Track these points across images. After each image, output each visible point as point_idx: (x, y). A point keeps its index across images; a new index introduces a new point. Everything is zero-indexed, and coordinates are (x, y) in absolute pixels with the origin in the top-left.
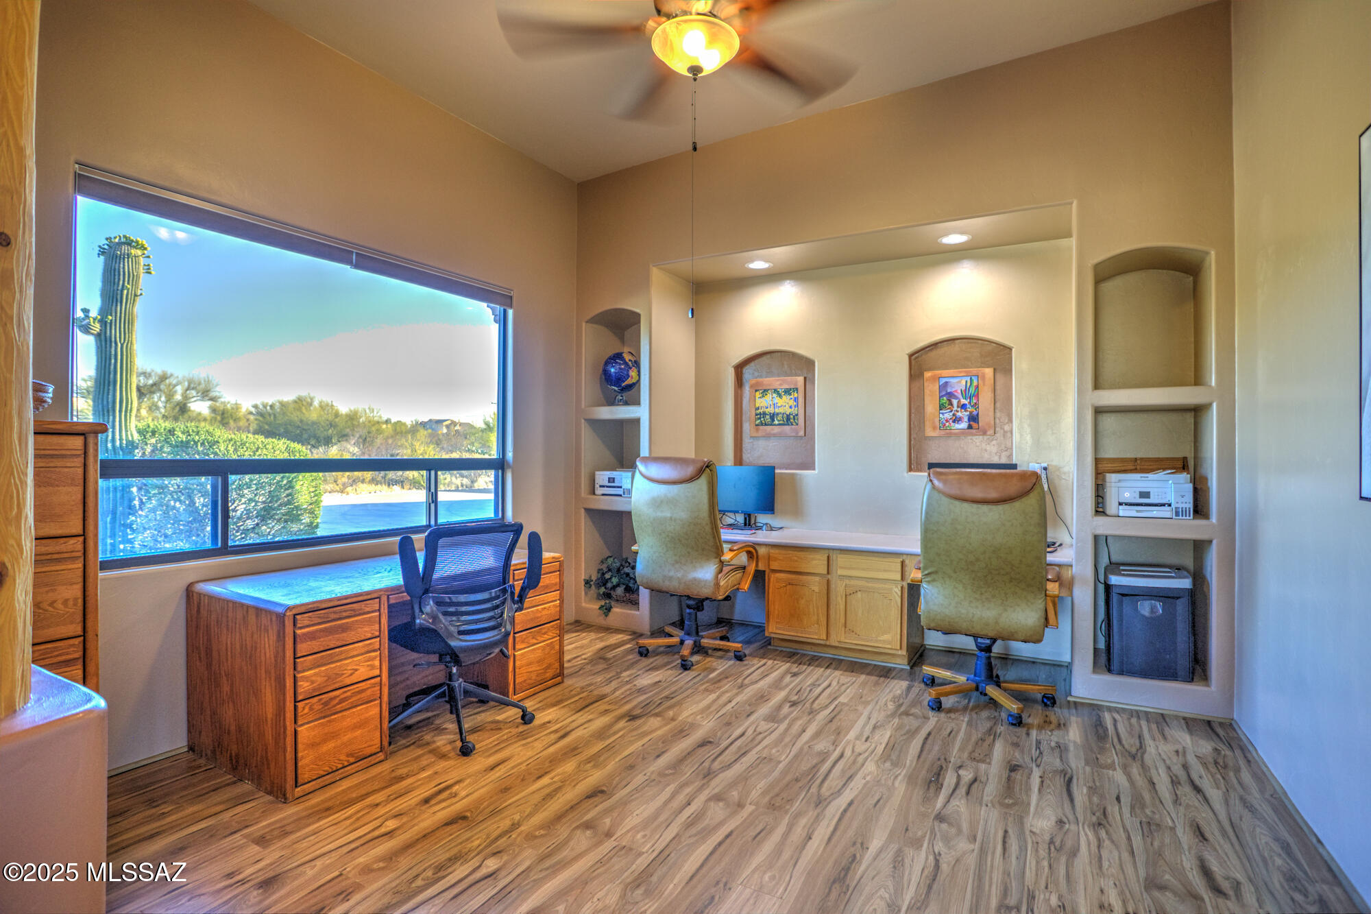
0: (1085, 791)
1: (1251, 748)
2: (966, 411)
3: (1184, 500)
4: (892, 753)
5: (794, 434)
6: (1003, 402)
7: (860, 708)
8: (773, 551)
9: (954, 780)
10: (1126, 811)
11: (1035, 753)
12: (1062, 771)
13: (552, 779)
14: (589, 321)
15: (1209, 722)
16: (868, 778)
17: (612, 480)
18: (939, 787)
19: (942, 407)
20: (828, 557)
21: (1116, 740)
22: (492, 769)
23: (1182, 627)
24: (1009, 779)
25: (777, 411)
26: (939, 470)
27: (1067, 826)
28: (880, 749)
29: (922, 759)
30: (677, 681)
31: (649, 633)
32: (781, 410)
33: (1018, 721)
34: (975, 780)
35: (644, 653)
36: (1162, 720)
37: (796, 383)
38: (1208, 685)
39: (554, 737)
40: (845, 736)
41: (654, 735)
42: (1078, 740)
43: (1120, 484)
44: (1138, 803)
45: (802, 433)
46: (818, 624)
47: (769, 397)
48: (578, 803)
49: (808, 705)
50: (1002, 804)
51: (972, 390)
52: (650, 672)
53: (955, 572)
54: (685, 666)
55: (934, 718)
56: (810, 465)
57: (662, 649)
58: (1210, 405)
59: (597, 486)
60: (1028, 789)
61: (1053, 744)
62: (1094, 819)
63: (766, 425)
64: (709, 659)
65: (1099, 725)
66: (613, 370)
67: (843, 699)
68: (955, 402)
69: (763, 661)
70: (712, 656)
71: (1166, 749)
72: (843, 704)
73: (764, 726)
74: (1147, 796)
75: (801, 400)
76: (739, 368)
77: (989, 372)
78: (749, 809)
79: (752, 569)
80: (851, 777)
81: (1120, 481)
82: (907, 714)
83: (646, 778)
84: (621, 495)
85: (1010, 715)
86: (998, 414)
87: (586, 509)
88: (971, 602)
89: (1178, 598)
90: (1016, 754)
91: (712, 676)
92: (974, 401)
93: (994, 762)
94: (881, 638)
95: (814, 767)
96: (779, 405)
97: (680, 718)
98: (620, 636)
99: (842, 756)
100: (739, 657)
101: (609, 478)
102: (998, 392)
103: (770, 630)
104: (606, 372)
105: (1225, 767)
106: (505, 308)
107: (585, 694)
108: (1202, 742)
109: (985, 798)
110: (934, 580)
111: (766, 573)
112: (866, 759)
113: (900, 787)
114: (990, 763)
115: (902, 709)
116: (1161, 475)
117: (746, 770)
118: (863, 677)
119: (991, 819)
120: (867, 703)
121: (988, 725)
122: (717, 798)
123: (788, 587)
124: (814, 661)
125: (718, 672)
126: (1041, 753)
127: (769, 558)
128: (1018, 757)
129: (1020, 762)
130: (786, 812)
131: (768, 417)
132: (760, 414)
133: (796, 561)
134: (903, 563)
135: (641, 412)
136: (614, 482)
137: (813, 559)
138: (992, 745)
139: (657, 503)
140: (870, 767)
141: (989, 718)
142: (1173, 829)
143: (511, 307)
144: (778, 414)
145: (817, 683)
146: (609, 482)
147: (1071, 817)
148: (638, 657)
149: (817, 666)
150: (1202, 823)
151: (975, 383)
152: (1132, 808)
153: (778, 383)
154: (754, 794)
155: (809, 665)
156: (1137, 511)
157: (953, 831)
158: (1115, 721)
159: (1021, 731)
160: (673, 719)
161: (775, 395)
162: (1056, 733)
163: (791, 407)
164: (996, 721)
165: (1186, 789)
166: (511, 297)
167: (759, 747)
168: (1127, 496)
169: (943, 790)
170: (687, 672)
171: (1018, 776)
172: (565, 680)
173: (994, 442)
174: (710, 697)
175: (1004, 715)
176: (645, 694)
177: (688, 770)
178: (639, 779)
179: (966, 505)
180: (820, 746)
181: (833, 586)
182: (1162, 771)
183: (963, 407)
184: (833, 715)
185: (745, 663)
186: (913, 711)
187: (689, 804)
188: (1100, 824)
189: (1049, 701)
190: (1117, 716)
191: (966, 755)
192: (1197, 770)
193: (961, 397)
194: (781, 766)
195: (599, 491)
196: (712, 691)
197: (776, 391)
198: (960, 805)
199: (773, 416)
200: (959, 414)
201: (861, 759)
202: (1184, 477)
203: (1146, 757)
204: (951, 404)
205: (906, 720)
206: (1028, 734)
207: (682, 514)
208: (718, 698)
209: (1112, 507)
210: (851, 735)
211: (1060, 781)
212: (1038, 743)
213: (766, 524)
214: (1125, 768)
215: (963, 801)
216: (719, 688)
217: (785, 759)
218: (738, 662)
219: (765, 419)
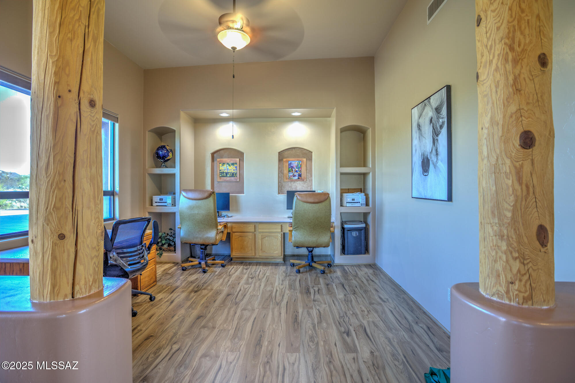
0: (348, 287)
1: (381, 269)
2: (297, 173)
3: (363, 201)
4: (291, 287)
5: (235, 180)
6: (309, 171)
7: (275, 276)
8: (234, 225)
9: (313, 291)
10: (359, 289)
11: (331, 280)
12: (340, 283)
13: (179, 316)
14: (149, 131)
15: (370, 265)
16: (288, 295)
17: (161, 199)
18: (310, 293)
19: (289, 171)
20: (255, 226)
21: (350, 273)
22: (150, 318)
23: (363, 238)
24: (327, 287)
25: (228, 171)
26: (298, 193)
27: (347, 296)
28: (288, 286)
29: (301, 287)
30: (204, 277)
31: (181, 262)
32: (230, 171)
33: (323, 272)
34: (319, 290)
35: (184, 269)
36: (359, 266)
37: (236, 161)
38: (369, 254)
39: (168, 303)
40: (275, 285)
41: (208, 295)
42: (341, 274)
43: (347, 197)
44: (361, 287)
45: (238, 180)
46: (251, 250)
47: (225, 166)
48: (195, 322)
49: (257, 278)
50: (329, 294)
51: (299, 166)
52: (190, 276)
53: (304, 226)
54: (205, 272)
55: (299, 276)
56: (242, 192)
57: (190, 267)
58: (370, 173)
59: (154, 202)
60: (334, 289)
61: (335, 277)
62: (353, 293)
63: (224, 177)
64: (211, 268)
65: (344, 270)
66: (161, 153)
67: (267, 274)
68: (294, 170)
69: (232, 267)
70: (211, 267)
71: (363, 273)
72: (268, 276)
73: (246, 286)
74: (362, 285)
75: (238, 168)
76: (213, 154)
77: (305, 160)
78: (257, 311)
79: (226, 232)
80: (283, 295)
81: (347, 196)
82: (290, 275)
83: (215, 309)
84: (166, 206)
85: (321, 271)
86: (307, 174)
87: (148, 212)
88: (309, 236)
89: (362, 230)
90: (327, 281)
91: (216, 273)
92: (300, 169)
93: (321, 284)
94: (275, 253)
95: (270, 295)
96: (229, 169)
97: (214, 289)
98: (169, 265)
99: (277, 290)
100: (223, 266)
101: (160, 199)
102: (307, 167)
103: (233, 255)
104: (157, 154)
105: (377, 275)
106: (114, 122)
107: (169, 287)
108: (370, 270)
109: (324, 293)
110: (297, 230)
111: (231, 233)
112: (285, 290)
113: (299, 295)
114: (321, 285)
115: (288, 274)
116: (357, 194)
117: (248, 300)
118: (270, 267)
119: (328, 298)
120: (276, 274)
121: (315, 275)
122: (244, 309)
123: (240, 238)
124: (250, 264)
125: (218, 272)
126: (333, 280)
127: (232, 228)
128: (327, 282)
129: (329, 283)
130: (269, 308)
131: (225, 174)
132: (222, 172)
133: (242, 228)
134: (281, 226)
135: (176, 171)
136: (162, 200)
137: (249, 227)
138: (319, 280)
139: (191, 208)
140: (287, 292)
141: (315, 273)
142: (371, 291)
143: (117, 122)
144: (229, 173)
145: (256, 271)
146: (160, 200)
147: (347, 293)
148: (182, 271)
149: (253, 265)
150: (377, 289)
151: (300, 163)
152: (360, 288)
153: (229, 161)
154: (256, 306)
155: (250, 265)
156: (352, 205)
157: (319, 303)
158: (348, 268)
159: (325, 275)
160: (212, 289)
161: (228, 165)
162: (334, 274)
163: (234, 170)
164: (317, 273)
165: (370, 282)
166: (118, 118)
167: (249, 293)
168: (349, 200)
169: (312, 293)
170: (206, 274)
171: (329, 286)
172: (157, 284)
173: (306, 184)
174: (220, 280)
175: (318, 271)
176: (195, 283)
177: (229, 304)
178: (212, 310)
179: (308, 204)
180: (269, 288)
181: (257, 236)
182: (364, 278)
183: (296, 171)
184: (267, 279)
185: (226, 268)
186: (291, 274)
187: (236, 313)
188: (354, 294)
189: (329, 265)
190: (348, 267)
191: (313, 284)
192: (371, 277)
193: (295, 168)
194: (259, 297)
195: (155, 204)
196: (220, 279)
197: (228, 164)
198: (317, 296)
199: (227, 174)
200: (295, 174)
201: (283, 290)
202: (363, 194)
203: (359, 276)
204: (292, 170)
205: (291, 277)
206: (327, 275)
207: (203, 212)
208: (224, 280)
209: (345, 204)
210: (276, 284)
211: (341, 286)
212: (331, 277)
213: (226, 215)
214: (355, 279)
215: (318, 295)
216: (222, 277)
217: (259, 294)
218: (223, 268)
219: (224, 174)
